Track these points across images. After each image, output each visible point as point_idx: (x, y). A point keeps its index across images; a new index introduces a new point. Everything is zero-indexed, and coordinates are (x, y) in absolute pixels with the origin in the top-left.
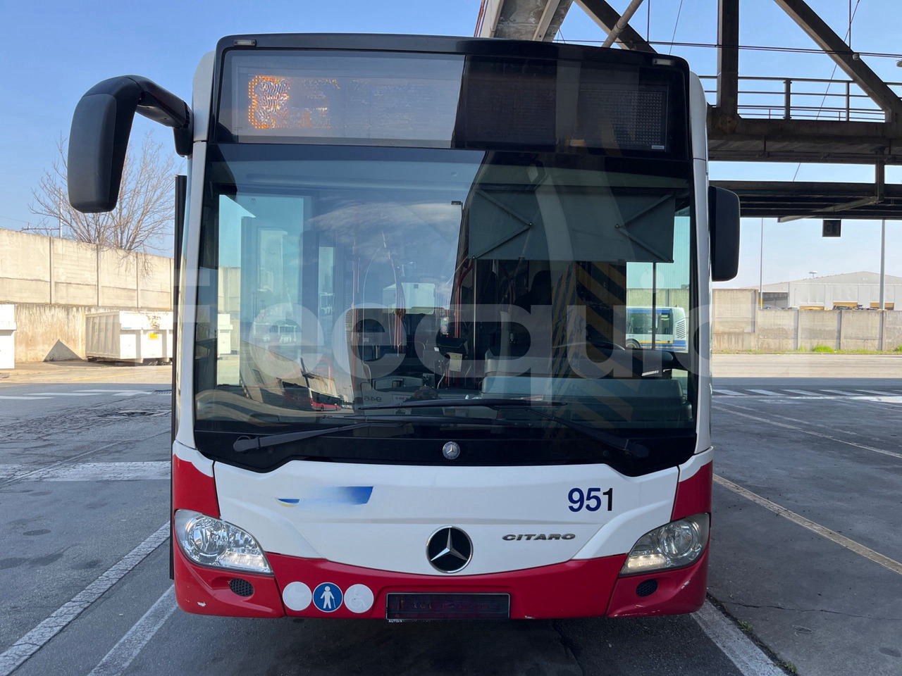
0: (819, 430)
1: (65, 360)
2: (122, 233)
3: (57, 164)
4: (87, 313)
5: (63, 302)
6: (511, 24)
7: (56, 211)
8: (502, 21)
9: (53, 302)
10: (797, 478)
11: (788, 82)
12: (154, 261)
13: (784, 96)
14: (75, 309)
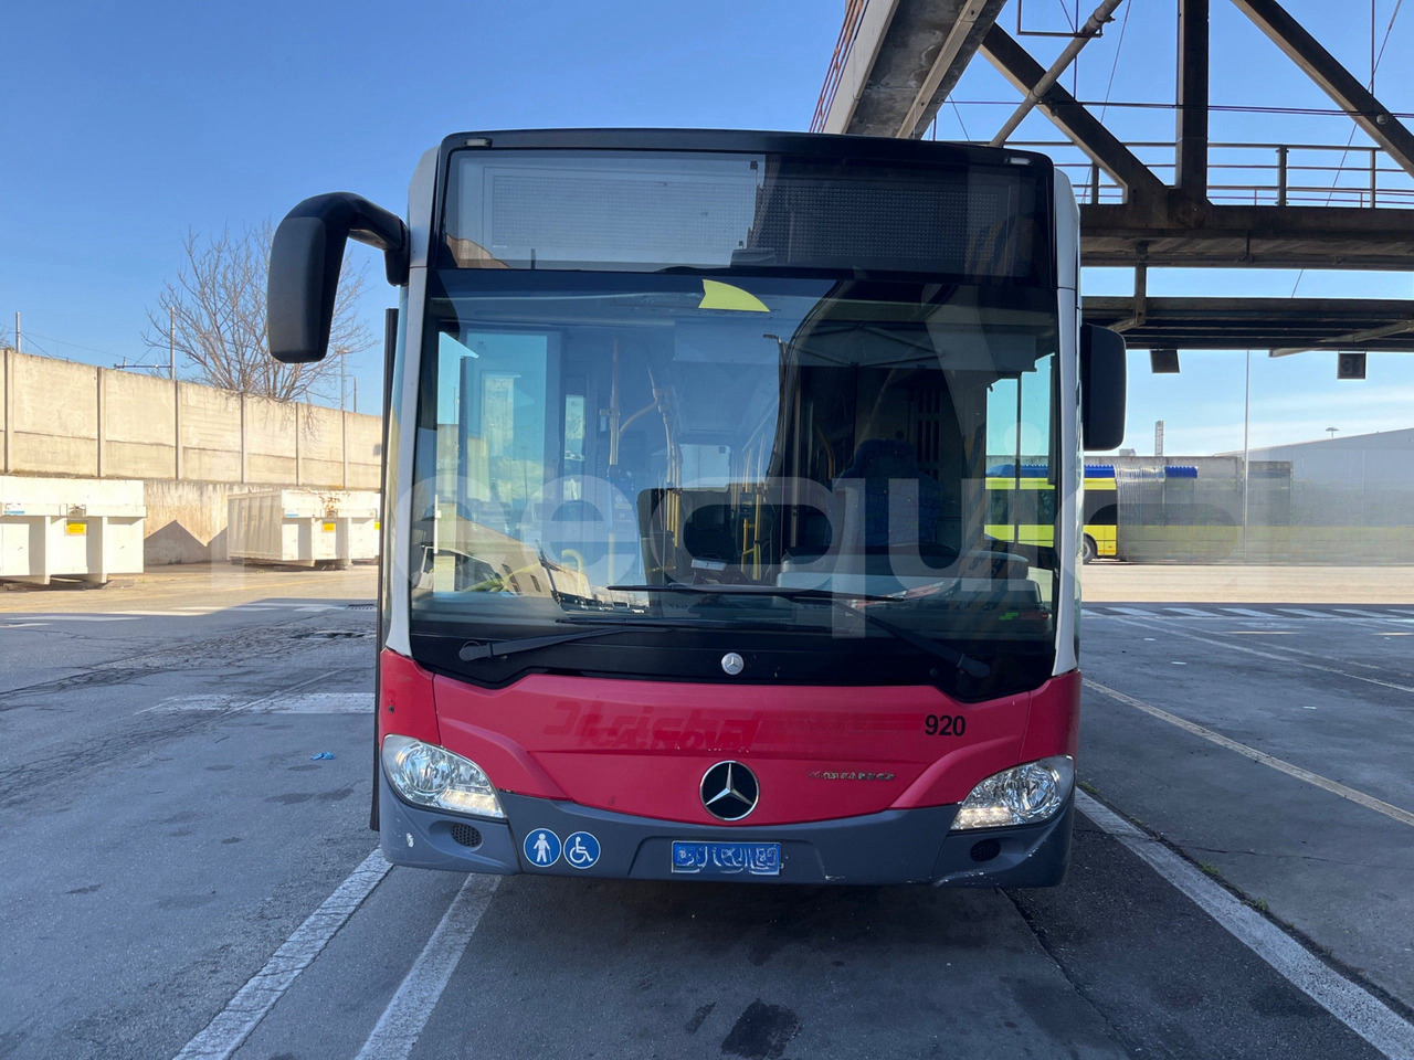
0: (1326, 663)
1: (197, 562)
2: (276, 374)
3: (183, 271)
4: (227, 493)
5: (194, 477)
6: (882, 89)
7: (183, 342)
8: (870, 84)
9: (180, 477)
10: (1286, 721)
11: (1283, 150)
12: (322, 414)
13: (1276, 171)
14: (211, 487)
